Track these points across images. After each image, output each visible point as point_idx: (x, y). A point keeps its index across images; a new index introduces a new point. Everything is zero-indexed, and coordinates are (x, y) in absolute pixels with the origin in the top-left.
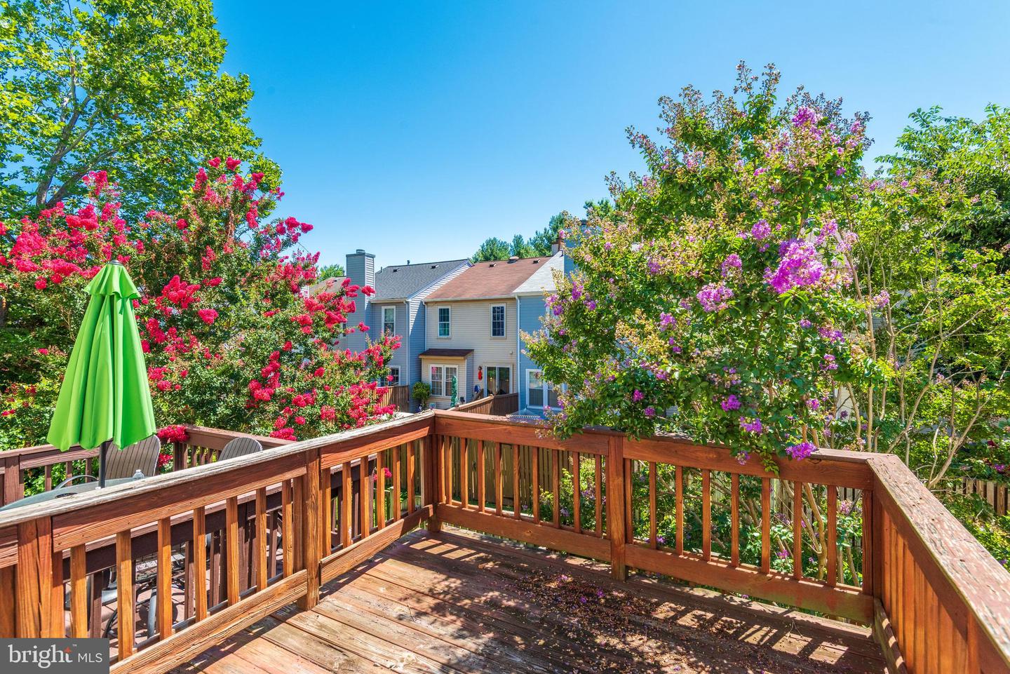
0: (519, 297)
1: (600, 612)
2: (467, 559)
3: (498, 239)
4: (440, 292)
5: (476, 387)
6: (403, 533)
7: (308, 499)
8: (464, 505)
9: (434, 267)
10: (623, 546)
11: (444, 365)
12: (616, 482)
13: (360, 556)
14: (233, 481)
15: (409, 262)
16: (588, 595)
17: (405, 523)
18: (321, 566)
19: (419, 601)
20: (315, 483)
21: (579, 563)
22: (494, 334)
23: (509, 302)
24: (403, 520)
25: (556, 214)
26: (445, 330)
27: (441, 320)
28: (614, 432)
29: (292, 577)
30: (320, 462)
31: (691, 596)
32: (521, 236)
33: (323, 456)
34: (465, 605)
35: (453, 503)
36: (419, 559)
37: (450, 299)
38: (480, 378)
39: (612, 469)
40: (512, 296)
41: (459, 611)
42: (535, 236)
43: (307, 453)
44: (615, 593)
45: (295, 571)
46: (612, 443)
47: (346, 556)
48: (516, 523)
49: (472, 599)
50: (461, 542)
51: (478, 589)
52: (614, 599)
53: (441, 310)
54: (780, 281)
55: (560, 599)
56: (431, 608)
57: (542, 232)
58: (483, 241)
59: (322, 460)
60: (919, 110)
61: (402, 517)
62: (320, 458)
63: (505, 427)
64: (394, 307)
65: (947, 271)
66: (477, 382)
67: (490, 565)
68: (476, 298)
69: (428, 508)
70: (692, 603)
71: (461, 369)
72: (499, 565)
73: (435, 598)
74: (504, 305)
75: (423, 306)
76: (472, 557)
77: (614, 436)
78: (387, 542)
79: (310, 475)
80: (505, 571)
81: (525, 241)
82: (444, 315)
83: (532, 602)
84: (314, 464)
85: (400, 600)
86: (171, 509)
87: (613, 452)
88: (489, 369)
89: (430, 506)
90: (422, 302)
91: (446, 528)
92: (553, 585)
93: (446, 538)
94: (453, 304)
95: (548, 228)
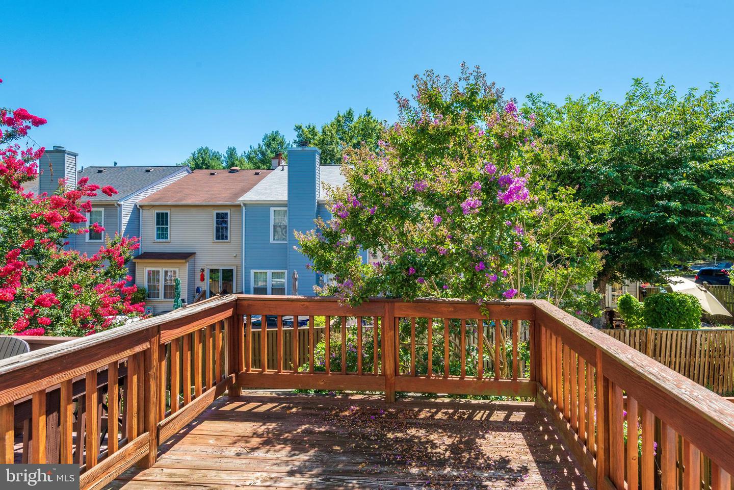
0: (245, 205)
1: (386, 422)
2: (274, 410)
3: (210, 148)
4: (157, 197)
5: (198, 288)
6: (215, 397)
7: (150, 370)
8: (264, 370)
9: (148, 171)
10: (393, 378)
11: (162, 268)
12: (389, 334)
13: (187, 419)
14: (96, 354)
15: (115, 163)
16: (375, 414)
17: (217, 390)
18: (159, 429)
19: (247, 442)
20: (155, 356)
21: (360, 398)
22: (218, 238)
23: (233, 209)
24: (215, 387)
25: (269, 133)
26: (163, 233)
27: (158, 224)
28: (388, 300)
29: (137, 440)
30: (159, 338)
31: (437, 403)
32: (234, 149)
33: (162, 332)
34: (287, 437)
35: (253, 370)
36: (233, 416)
37: (169, 203)
38: (202, 279)
39: (386, 325)
40: (237, 203)
41: (285, 442)
42: (250, 150)
43: (150, 330)
44: (391, 410)
45: (138, 435)
46: (387, 307)
47: (177, 419)
48: (312, 377)
49: (289, 432)
50: (263, 400)
51: (293, 426)
52: (391, 413)
53: (158, 214)
54: (508, 197)
55: (356, 420)
56: (260, 444)
57: (256, 147)
58: (195, 149)
59: (161, 335)
60: (531, 94)
61: (214, 385)
62: (160, 334)
63: (303, 303)
64: (102, 209)
65: (550, 199)
66: (198, 283)
67: (294, 410)
68: (197, 203)
69: (232, 377)
70: (439, 407)
71: (181, 273)
72: (303, 409)
73: (261, 438)
74: (228, 211)
75: (137, 210)
76: (277, 408)
77: (388, 302)
78: (205, 405)
79: (152, 349)
80: (308, 411)
81: (239, 153)
82: (162, 219)
83: (337, 426)
84: (155, 339)
85: (230, 444)
86: (49, 380)
87: (387, 314)
88: (212, 271)
89: (233, 375)
90: (136, 206)
91: (244, 392)
92: (347, 413)
93: (248, 400)
94: (173, 209)
95: (262, 144)
